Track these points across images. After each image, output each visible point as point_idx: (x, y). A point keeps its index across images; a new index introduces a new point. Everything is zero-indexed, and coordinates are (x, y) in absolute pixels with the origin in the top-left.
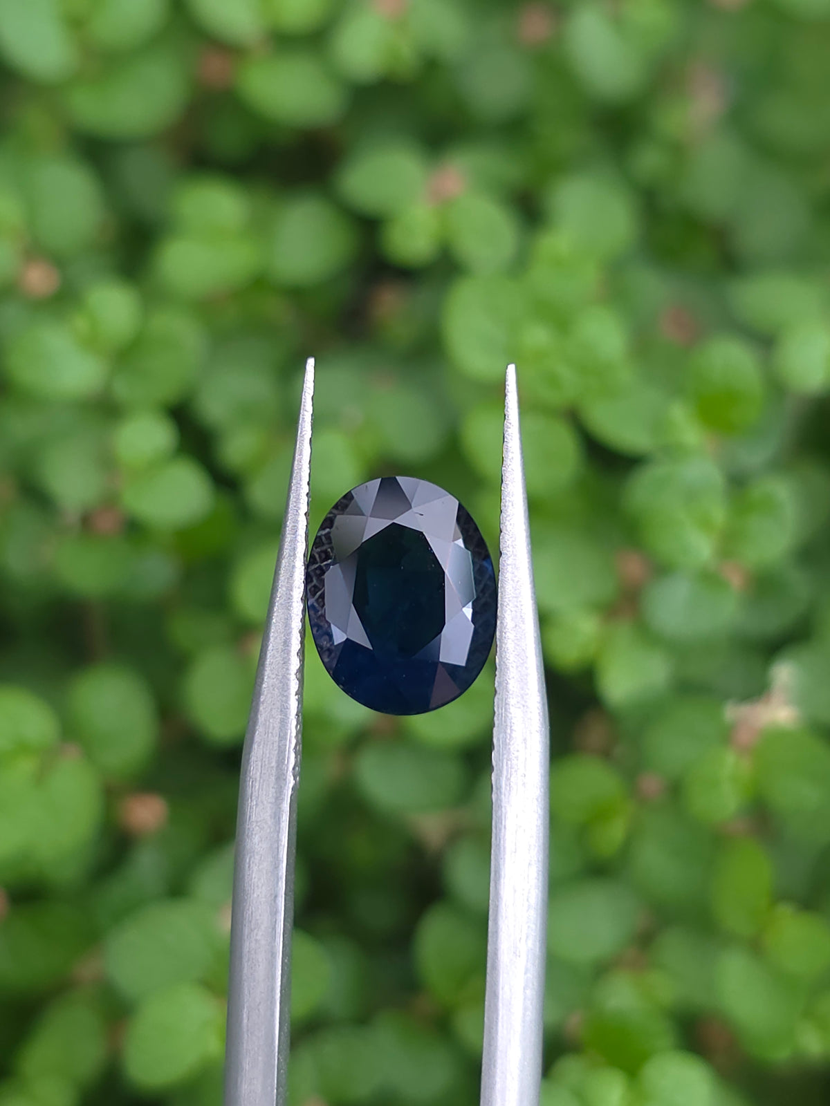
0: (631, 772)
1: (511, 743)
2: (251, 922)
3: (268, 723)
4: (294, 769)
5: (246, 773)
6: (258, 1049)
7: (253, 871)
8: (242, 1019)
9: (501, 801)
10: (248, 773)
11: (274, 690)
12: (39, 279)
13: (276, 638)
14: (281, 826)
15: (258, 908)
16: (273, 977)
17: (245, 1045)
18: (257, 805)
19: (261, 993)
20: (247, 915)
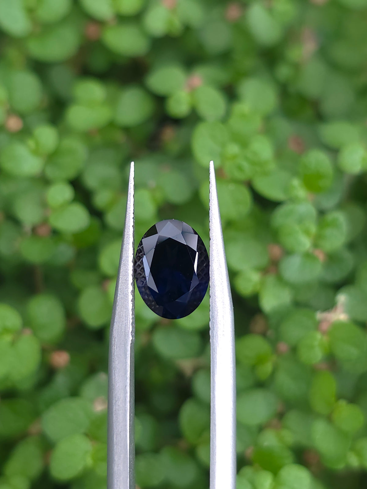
0: (274, 343)
1: (217, 318)
2: (116, 398)
3: (120, 314)
4: (131, 332)
5: (111, 335)
6: (121, 451)
7: (116, 376)
8: (114, 439)
9: (214, 342)
10: (112, 336)
11: (122, 299)
12: (14, 124)
13: (122, 278)
14: (127, 356)
15: (119, 392)
16: (126, 421)
17: (115, 450)
18: (116, 348)
19: (121, 427)
20: (114, 395)
